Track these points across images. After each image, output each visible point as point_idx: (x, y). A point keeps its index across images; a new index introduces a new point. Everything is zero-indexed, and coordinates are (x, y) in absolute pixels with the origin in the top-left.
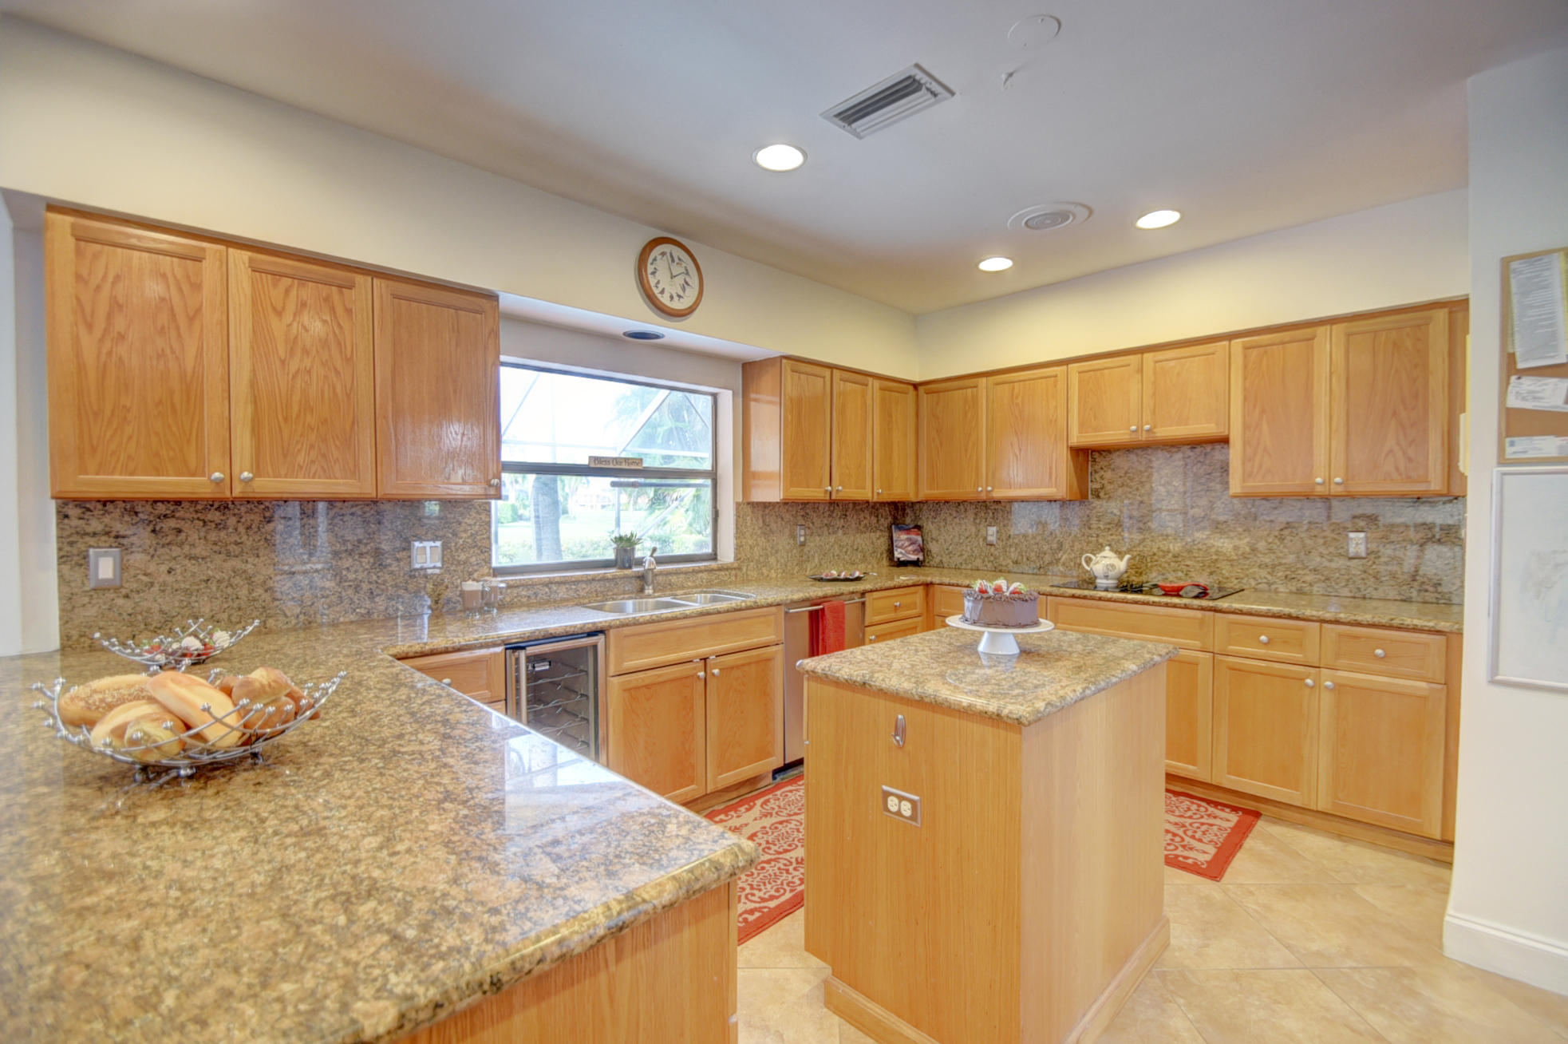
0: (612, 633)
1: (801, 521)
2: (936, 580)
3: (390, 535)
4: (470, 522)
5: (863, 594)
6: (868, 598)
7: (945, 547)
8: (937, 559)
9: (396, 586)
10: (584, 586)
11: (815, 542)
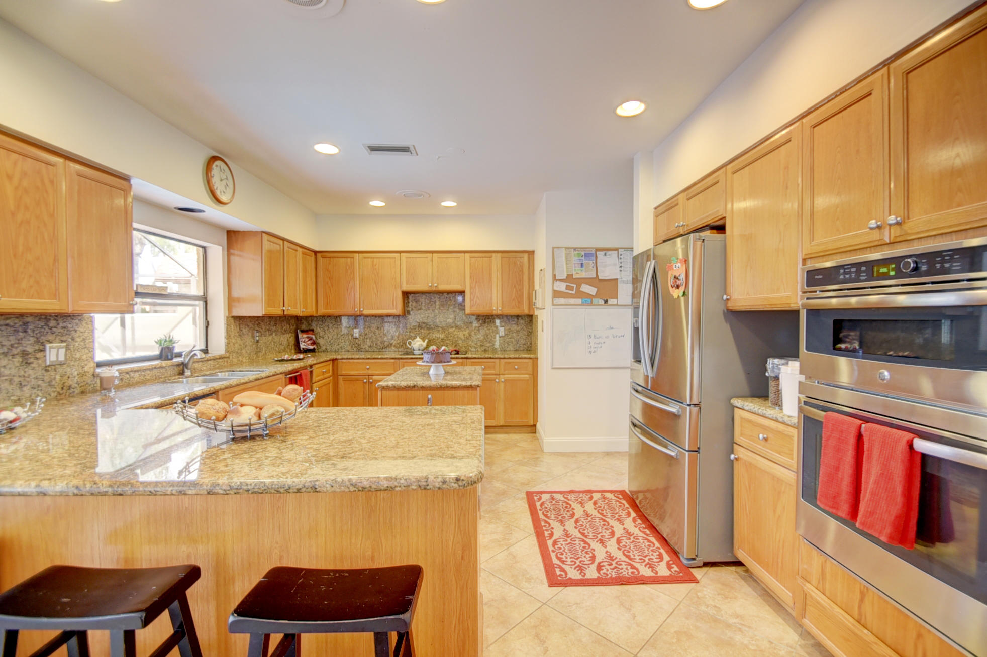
0: (220, 393)
1: (257, 328)
2: (339, 357)
3: (32, 340)
4: (82, 330)
5: (311, 366)
6: (314, 367)
7: (328, 340)
8: (324, 348)
9: (37, 378)
10: (149, 372)
11: (263, 340)
